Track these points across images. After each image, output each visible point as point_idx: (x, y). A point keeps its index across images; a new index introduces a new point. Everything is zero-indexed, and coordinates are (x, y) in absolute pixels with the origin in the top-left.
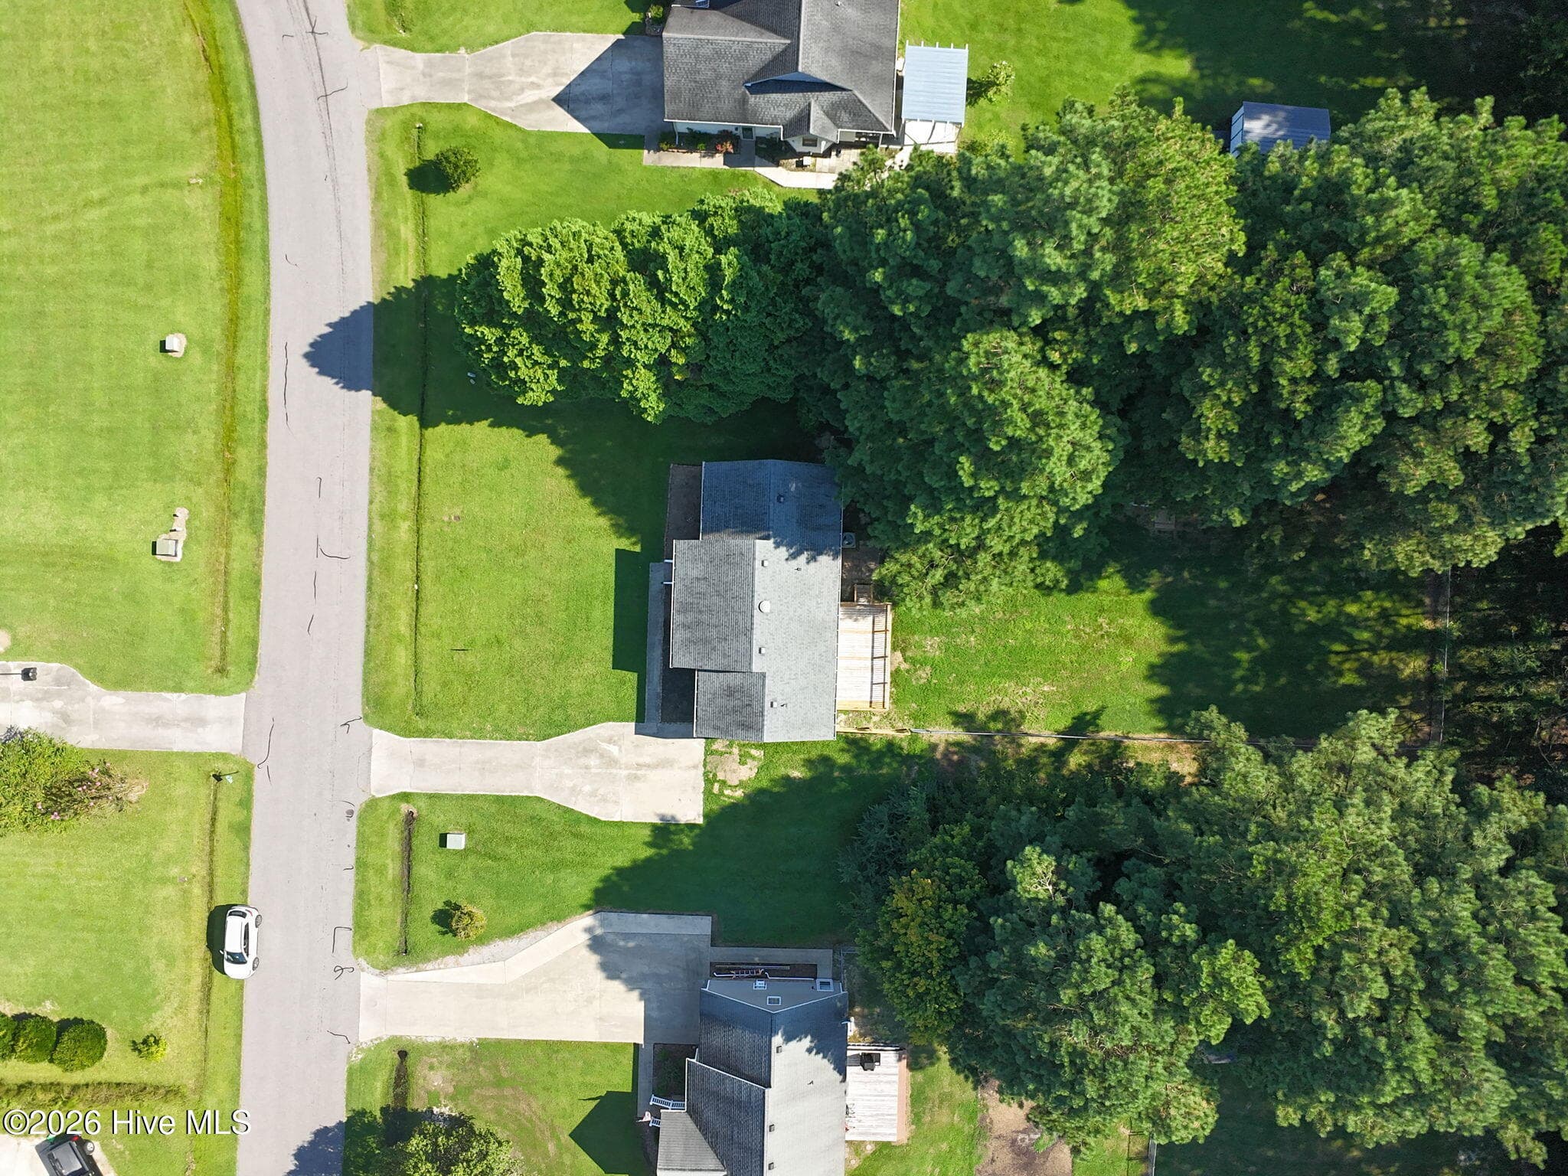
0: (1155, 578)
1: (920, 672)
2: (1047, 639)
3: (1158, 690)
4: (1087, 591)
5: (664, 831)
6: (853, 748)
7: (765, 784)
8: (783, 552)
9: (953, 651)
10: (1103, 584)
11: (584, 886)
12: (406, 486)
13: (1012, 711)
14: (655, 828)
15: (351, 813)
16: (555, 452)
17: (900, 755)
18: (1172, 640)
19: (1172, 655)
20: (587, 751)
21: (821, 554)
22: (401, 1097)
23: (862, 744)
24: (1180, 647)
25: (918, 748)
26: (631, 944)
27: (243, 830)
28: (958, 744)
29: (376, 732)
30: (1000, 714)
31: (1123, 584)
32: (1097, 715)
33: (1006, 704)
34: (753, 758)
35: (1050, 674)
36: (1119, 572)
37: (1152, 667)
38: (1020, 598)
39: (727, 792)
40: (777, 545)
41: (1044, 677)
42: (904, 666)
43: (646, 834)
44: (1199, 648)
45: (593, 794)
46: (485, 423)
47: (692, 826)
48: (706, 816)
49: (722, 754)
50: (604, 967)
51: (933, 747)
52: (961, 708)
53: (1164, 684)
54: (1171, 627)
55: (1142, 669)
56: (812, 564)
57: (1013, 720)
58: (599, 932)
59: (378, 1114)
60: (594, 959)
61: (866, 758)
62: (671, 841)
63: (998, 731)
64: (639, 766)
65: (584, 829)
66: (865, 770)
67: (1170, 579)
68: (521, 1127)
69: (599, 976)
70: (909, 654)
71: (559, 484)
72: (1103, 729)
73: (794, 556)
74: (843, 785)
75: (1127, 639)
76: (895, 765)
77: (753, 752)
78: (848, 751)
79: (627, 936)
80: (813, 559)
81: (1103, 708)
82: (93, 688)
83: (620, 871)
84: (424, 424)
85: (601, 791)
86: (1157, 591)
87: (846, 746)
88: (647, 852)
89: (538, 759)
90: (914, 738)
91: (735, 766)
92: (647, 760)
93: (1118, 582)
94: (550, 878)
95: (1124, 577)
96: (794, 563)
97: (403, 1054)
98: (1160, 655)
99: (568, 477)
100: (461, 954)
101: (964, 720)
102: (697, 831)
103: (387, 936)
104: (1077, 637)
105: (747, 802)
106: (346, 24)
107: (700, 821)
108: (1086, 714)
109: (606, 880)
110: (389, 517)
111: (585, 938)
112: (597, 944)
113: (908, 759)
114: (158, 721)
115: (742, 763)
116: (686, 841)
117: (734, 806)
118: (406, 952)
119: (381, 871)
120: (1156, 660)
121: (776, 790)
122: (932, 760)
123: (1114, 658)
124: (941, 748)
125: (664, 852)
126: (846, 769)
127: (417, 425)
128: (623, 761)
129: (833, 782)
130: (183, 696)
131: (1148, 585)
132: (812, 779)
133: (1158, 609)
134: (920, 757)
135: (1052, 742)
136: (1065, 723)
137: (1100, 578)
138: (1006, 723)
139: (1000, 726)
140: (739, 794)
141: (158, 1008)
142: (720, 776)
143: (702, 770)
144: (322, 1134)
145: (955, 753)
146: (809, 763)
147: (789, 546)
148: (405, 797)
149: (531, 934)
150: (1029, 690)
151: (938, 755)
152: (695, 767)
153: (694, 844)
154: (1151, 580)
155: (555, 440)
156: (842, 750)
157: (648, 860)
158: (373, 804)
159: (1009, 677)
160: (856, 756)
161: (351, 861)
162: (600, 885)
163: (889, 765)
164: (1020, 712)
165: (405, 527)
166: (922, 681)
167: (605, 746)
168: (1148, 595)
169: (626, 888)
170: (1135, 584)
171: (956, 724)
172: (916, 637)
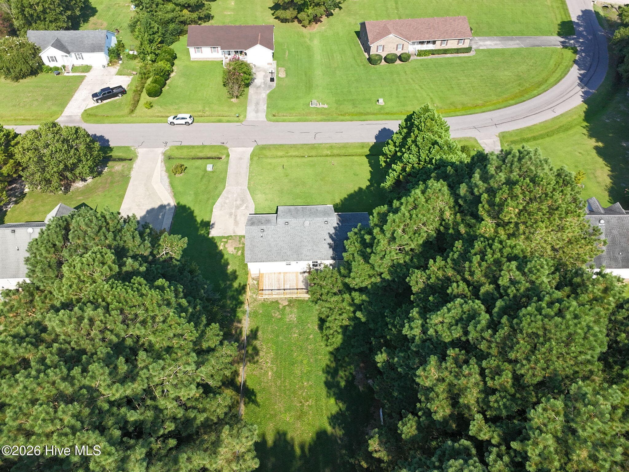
0: (339, 432)
1: (278, 313)
2: (298, 372)
3: (270, 440)
4: (328, 392)
5: (207, 225)
6: (241, 288)
7: (226, 257)
8: (332, 231)
9: (290, 327)
10: (332, 401)
11: (187, 201)
12: (343, 151)
13: (258, 357)
14: (209, 222)
15: (223, 143)
16: (364, 187)
17: (236, 308)
18: (302, 447)
19: (293, 446)
20: (243, 201)
21: (333, 250)
22: (114, 160)
23: (243, 292)
24: (298, 451)
25: (239, 314)
26: (160, 217)
27: (220, 121)
28: (241, 333)
29: (253, 148)
30: (256, 351)
31: (334, 412)
32: (255, 402)
33: (261, 354)
34: (237, 252)
35: (278, 375)
36: (340, 409)
37: (285, 434)
38: (320, 357)
39: (222, 244)
40: (335, 228)
41: (276, 372)
42: (281, 307)
43: (206, 219)
44: (298, 464)
45: (225, 203)
46: (371, 169)
47: (208, 233)
48: (213, 238)
49: (239, 241)
50: (153, 210)
51: (240, 321)
52: (260, 334)
53: (275, 442)
54: (310, 445)
55: (283, 428)
56: (328, 246)
57: (253, 358)
58: (167, 208)
59: (110, 154)
60: (156, 206)
61: (235, 293)
62: (203, 227)
63: (247, 352)
64: (236, 216)
65: (211, 201)
66: (230, 293)
67: (339, 442)
68: (93, 189)
69: (149, 208)
70: (287, 308)
71: (352, 188)
72: (246, 407)
73: (331, 236)
74: (223, 286)
75: (300, 417)
76: (231, 306)
77: (240, 252)
78: (239, 286)
79: (163, 216)
80: (331, 246)
81: (258, 405)
82: (268, 92)
83: (192, 212)
84: (367, 156)
85: (226, 205)
86: (332, 434)
87: (242, 285)
88: (199, 220)
89: (240, 187)
90: (244, 312)
91: (234, 246)
92: (238, 218)
93: (334, 409)
94: (192, 193)
95: (338, 413)
96: (327, 237)
97: (131, 160)
98: (292, 439)
99: (355, 191)
100: (166, 171)
101: (254, 334)
102: (206, 235)
103: (176, 154)
104: (300, 388)
105: (218, 251)
106: (503, 131)
107: (210, 236)
108: (255, 396)
109: (189, 208)
110: (331, 147)
111: (165, 203)
112: (162, 207)
113: (234, 311)
114: (257, 104)
115: (235, 248)
116: (202, 232)
117: (216, 247)
118: (169, 158)
119: (200, 152)
120: (289, 436)
121: (223, 261)
122: (233, 321)
123: (288, 410)
124: (239, 325)
125: (199, 225)
126: (231, 286)
127: (366, 154)
128: (238, 211)
129: (224, 281)
130: (266, 109)
131: (334, 428)
132: (227, 273)
133: (321, 435)
134: (235, 316)
135: (240, 380)
136: (250, 385)
137: (336, 399)
138: (251, 355)
139: (250, 352)
140: (221, 248)
141: (161, 107)
142: (229, 241)
143: (232, 235)
144: (108, 141)
145: (236, 332)
146: (234, 272)
147: (336, 234)
148: (228, 155)
149: (169, 189)
150: (269, 364)
151: (235, 324)
152: (234, 233)
153: (201, 235)
154: (337, 430)
155: (368, 187)
156: (240, 284)
157: (196, 221)
158: (227, 149)
159: (276, 353)
160: (237, 290)
161: (205, 144)
162: (187, 207)
163: (232, 303)
164: (257, 361)
165: (329, 153)
166: (273, 315)
167: (245, 205)
168: (329, 429)
169: (184, 214)
170: (334, 419)
171: (252, 331)
172: (295, 310)
